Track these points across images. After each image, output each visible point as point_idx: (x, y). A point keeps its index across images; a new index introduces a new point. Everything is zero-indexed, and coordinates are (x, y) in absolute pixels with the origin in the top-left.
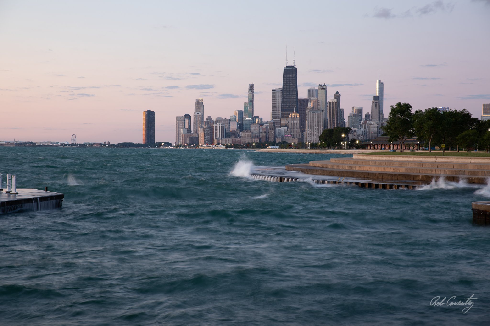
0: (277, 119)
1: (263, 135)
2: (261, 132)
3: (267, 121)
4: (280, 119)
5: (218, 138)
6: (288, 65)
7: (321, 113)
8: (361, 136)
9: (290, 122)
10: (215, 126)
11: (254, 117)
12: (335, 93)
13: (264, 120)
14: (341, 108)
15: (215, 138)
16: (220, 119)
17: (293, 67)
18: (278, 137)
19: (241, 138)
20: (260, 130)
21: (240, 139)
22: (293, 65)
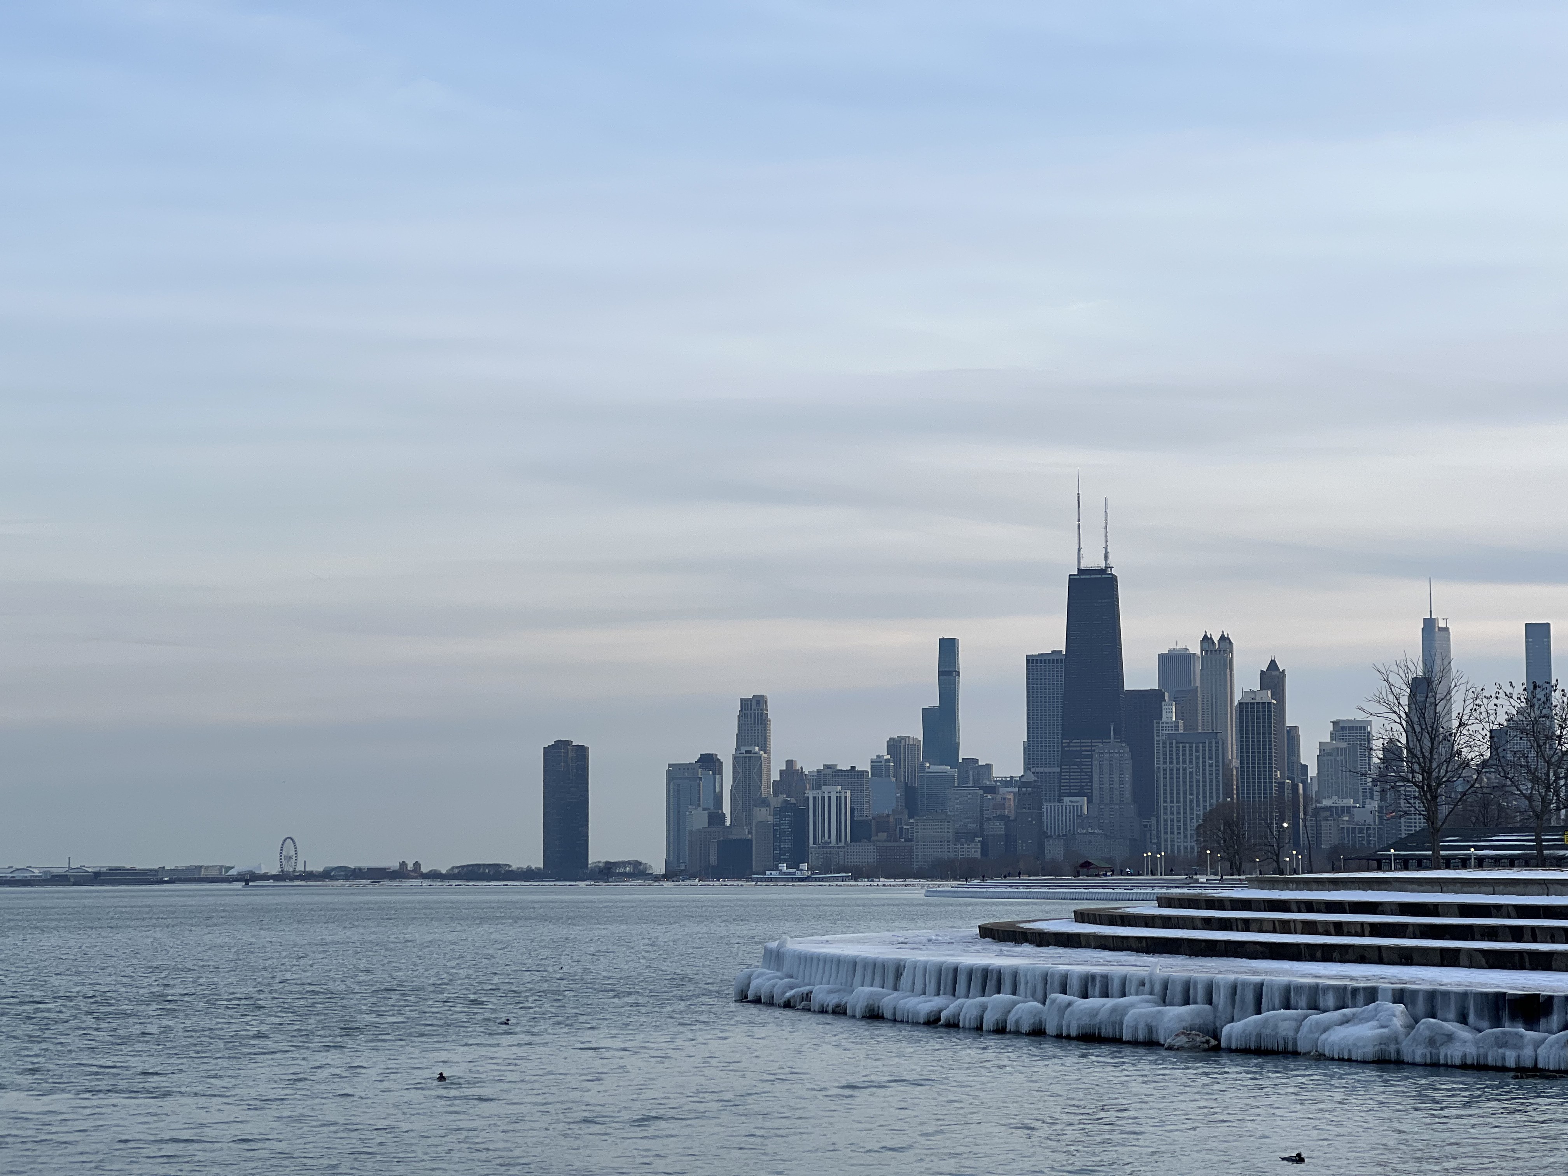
0: (1047, 770)
1: (998, 828)
2: (989, 819)
3: (1011, 777)
4: (1058, 770)
5: (826, 842)
6: (1083, 567)
7: (1210, 743)
8: (1368, 829)
9: (1096, 778)
10: (814, 798)
11: (960, 761)
12: (1265, 670)
13: (999, 772)
14: (1288, 723)
15: (814, 843)
16: (829, 771)
17: (1102, 571)
18: (1051, 837)
19: (911, 840)
20: (982, 811)
21: (909, 844)
22: (1103, 565)
